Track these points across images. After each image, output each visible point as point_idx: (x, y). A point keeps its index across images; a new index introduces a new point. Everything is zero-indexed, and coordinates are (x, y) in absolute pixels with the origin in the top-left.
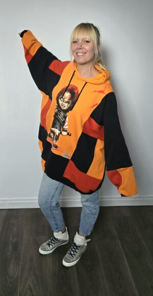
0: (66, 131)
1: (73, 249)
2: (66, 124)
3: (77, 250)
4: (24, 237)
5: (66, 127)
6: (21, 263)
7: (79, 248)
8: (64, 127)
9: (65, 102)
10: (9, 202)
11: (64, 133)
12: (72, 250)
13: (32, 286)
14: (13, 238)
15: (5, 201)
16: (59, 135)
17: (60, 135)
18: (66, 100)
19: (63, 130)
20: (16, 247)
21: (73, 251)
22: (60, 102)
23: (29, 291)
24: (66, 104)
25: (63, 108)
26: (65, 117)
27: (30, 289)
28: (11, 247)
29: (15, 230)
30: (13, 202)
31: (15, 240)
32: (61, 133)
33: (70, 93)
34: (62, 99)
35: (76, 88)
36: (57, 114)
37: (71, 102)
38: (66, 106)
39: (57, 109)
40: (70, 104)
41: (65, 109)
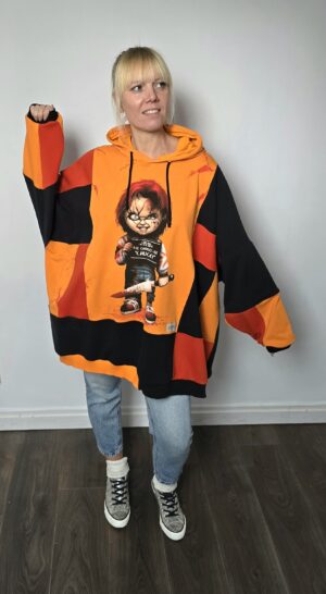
0: (166, 275)
2: (164, 259)
4: (60, 488)
5: (164, 267)
6: (54, 543)
8: (162, 268)
9: (146, 218)
10: (30, 416)
11: (163, 281)
14: (38, 489)
16: (153, 288)
17: (157, 288)
18: (145, 213)
19: (161, 276)
20: (42, 508)
22: (132, 223)
24: (149, 221)
25: (143, 232)
26: (158, 248)
28: (32, 509)
29: (41, 473)
31: (41, 494)
32: (157, 284)
33: (144, 196)
34: (133, 217)
35: (153, 183)
36: (130, 253)
37: (158, 213)
38: (151, 224)
39: (129, 241)
40: (160, 217)
41: (150, 230)
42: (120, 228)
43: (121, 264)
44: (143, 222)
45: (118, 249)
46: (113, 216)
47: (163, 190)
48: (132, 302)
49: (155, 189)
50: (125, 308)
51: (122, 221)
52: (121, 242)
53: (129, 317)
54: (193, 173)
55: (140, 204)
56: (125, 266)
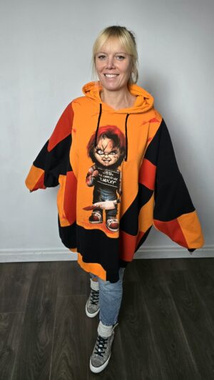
1: (101, 346)
3: (105, 345)
4: (58, 295)
6: (54, 328)
7: (107, 341)
9: (109, 154)
10: (40, 253)
12: (99, 347)
13: (67, 355)
14: (45, 296)
15: (35, 252)
18: (108, 150)
20: (48, 307)
21: (101, 348)
22: (98, 157)
23: (63, 361)
24: (111, 156)
27: (65, 358)
28: (42, 308)
29: (47, 287)
30: (44, 253)
31: (47, 299)
32: (118, 201)
33: (108, 137)
34: (99, 152)
35: (115, 128)
36: (97, 178)
37: (118, 150)
38: (113, 159)
39: (97, 169)
40: (119, 153)
41: (111, 163)
42: (90, 160)
43: (90, 186)
44: (106, 156)
45: (88, 175)
46: (85, 151)
47: (122, 134)
48: (97, 214)
49: (117, 132)
50: (92, 218)
51: (92, 155)
52: (90, 170)
53: (95, 226)
54: (144, 123)
55: (105, 143)
56: (93, 188)
